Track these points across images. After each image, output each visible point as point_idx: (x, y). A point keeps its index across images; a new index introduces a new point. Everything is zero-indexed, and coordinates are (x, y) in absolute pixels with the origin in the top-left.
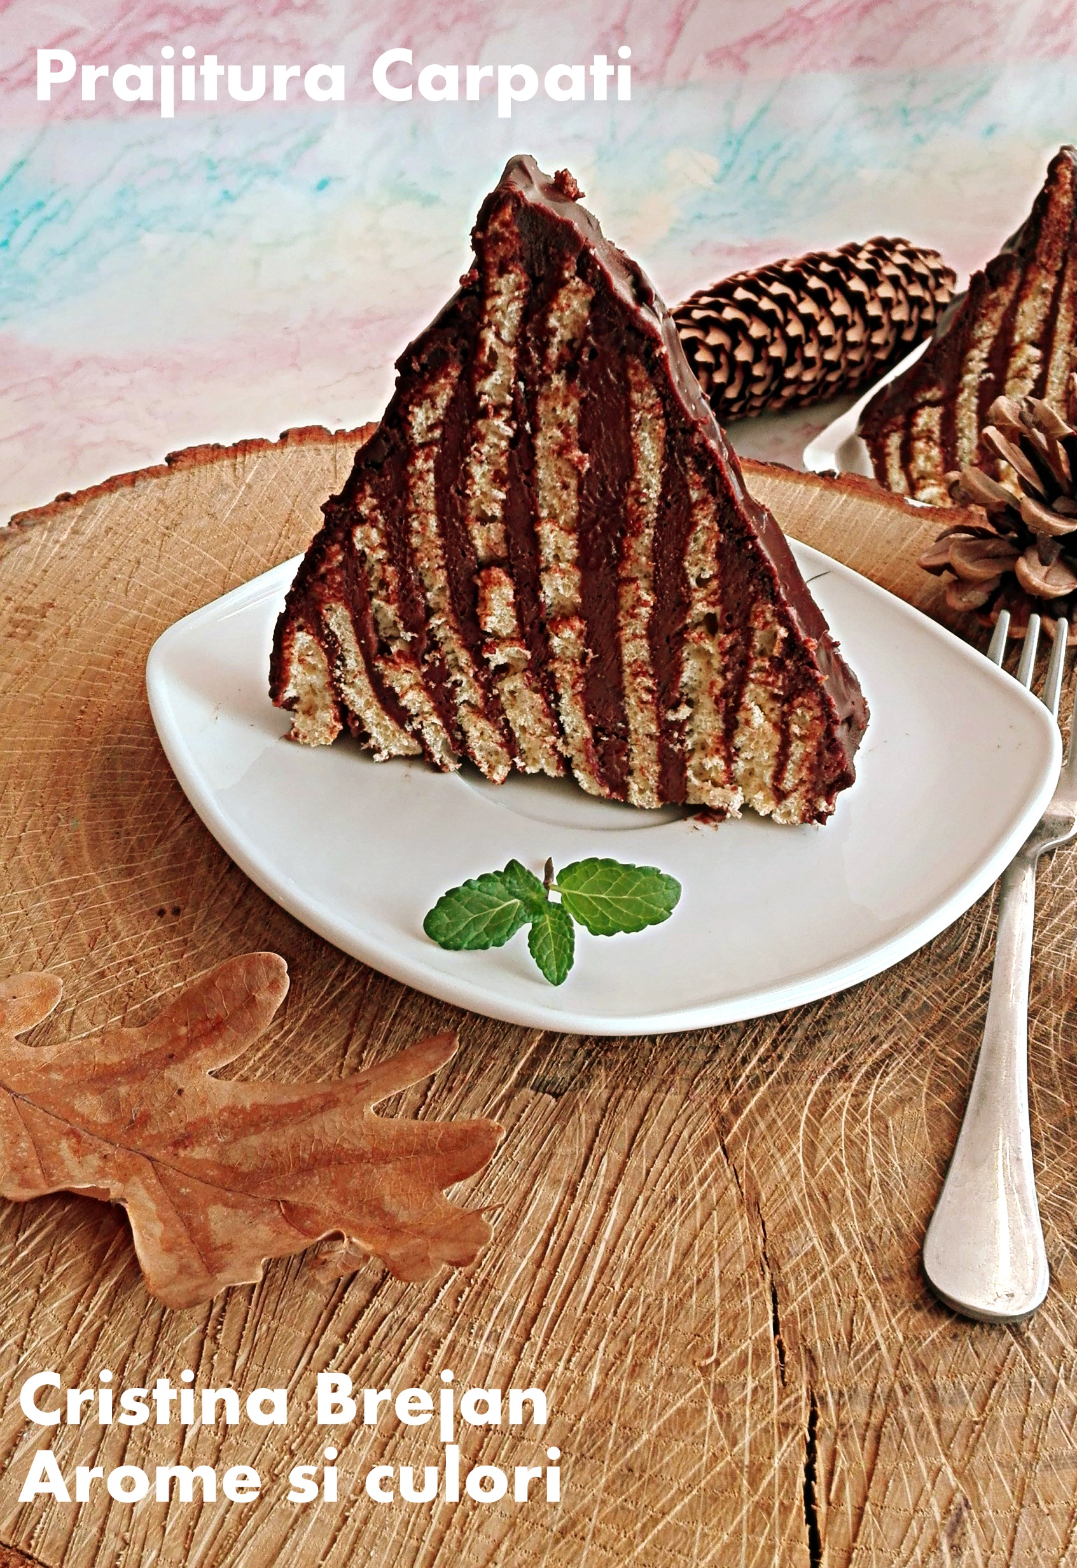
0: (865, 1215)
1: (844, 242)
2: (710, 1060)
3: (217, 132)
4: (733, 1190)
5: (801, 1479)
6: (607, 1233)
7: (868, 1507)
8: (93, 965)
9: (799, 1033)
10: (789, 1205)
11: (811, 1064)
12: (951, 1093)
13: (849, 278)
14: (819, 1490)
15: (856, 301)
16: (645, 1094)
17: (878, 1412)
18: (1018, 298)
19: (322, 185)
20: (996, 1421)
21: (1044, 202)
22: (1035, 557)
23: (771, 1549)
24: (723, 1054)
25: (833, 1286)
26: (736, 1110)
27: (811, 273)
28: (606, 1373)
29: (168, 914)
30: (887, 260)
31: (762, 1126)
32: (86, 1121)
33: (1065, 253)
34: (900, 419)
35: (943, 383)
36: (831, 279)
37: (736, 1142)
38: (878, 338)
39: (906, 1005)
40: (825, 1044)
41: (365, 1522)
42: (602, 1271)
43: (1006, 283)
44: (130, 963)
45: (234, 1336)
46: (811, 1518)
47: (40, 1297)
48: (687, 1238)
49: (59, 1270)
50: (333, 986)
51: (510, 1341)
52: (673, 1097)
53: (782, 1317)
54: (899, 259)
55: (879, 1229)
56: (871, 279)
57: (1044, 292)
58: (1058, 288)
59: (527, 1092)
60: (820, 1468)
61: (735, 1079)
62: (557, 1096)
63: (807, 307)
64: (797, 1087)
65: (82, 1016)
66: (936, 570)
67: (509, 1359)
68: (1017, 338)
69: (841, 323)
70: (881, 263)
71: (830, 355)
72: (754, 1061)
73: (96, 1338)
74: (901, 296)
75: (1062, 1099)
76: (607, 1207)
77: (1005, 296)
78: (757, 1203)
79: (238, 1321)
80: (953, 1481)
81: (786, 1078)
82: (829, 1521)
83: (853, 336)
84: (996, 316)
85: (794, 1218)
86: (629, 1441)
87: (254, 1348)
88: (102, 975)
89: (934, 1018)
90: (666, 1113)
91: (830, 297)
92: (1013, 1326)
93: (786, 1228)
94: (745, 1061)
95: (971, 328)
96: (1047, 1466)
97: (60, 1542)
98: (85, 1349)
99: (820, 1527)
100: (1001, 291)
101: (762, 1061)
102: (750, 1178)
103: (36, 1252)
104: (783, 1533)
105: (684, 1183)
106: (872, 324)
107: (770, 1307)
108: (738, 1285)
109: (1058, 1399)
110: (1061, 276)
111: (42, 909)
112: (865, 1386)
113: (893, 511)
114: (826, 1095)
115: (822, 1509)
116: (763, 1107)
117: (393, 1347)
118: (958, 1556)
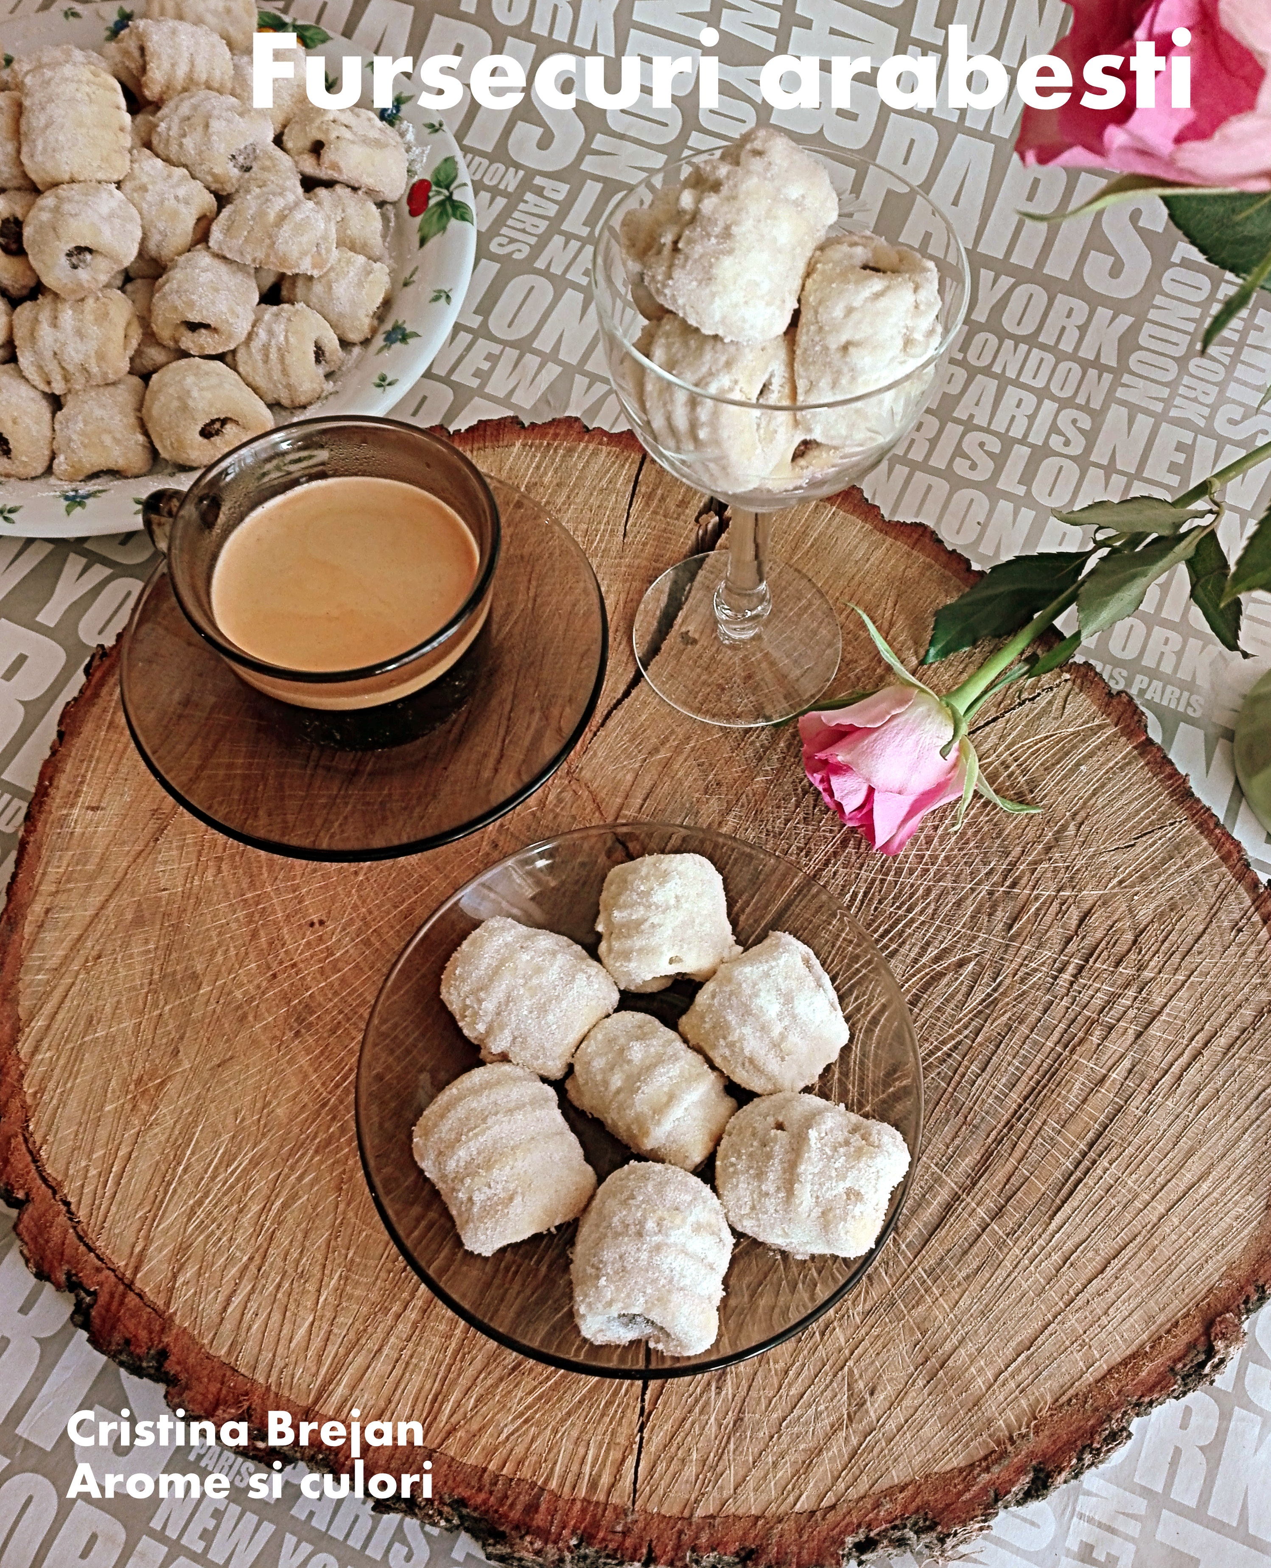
8: (269, 968)
44: (293, 966)
45: (347, 1239)
47: (241, 1211)
73: (271, 1239)
87: (358, 1247)
88: (274, 976)
97: (252, 1363)
98: (265, 1245)
103: (238, 1180)
111: (237, 920)
118: (720, 1393)
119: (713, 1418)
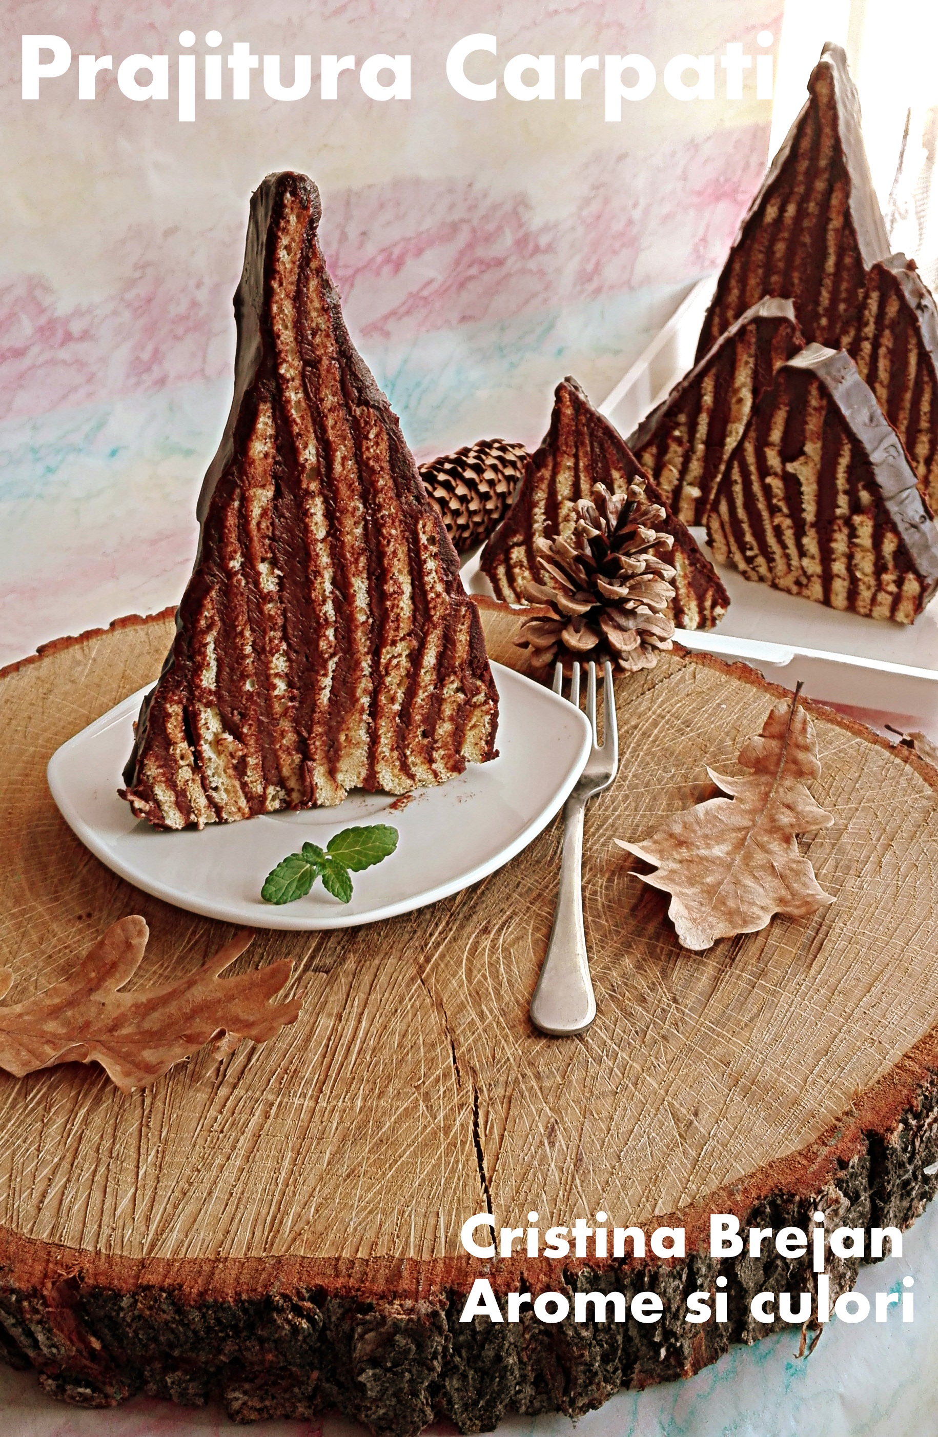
0: (499, 998)
1: (459, 447)
2: (411, 938)
3: (34, 428)
4: (428, 1000)
5: (471, 1127)
6: (361, 1034)
7: (507, 1133)
8: (43, 953)
9: (461, 916)
10: (459, 1001)
11: (468, 929)
12: (544, 930)
13: (464, 470)
14: (481, 1131)
15: (471, 484)
16: (376, 962)
17: (509, 1089)
18: (555, 474)
19: (113, 453)
20: (570, 1082)
22: (571, 629)
23: (457, 1162)
24: (419, 933)
25: (484, 1035)
26: (427, 960)
27: (439, 471)
28: (365, 1100)
29: (84, 917)
30: (487, 454)
31: (442, 965)
32: (54, 1035)
33: (576, 443)
34: (502, 557)
35: (522, 531)
36: (453, 473)
37: (429, 976)
38: (490, 506)
39: (519, 890)
40: (475, 918)
41: (243, 1193)
42: (359, 1053)
43: (546, 466)
44: (66, 948)
45: (158, 1123)
46: (478, 1144)
47: (45, 1125)
48: (404, 1028)
49: (53, 1110)
50: (190, 940)
51: (312, 1096)
52: (392, 961)
53: (457, 1055)
54: (495, 453)
55: (507, 1004)
56: (479, 469)
57: (569, 468)
58: (576, 464)
59: (310, 973)
60: (481, 1121)
61: (426, 945)
62: (327, 972)
63: (440, 493)
64: (460, 942)
65: (42, 981)
66: (525, 645)
67: (312, 1103)
68: (560, 498)
69: (463, 499)
70: (484, 457)
71: (461, 521)
72: (436, 934)
74: (500, 476)
75: (604, 922)
76: (359, 1022)
77: (546, 473)
78: (441, 1004)
79: (160, 1115)
80: (549, 1113)
81: (455, 939)
82: (487, 1143)
83: (473, 506)
84: (544, 486)
85: (462, 1007)
86: (379, 1128)
87: (170, 1126)
88: (50, 957)
89: (534, 894)
90: (389, 968)
91: (454, 484)
92: (579, 1035)
93: (458, 1012)
94: (431, 935)
95: (531, 495)
96: (597, 1098)
97: (77, 1235)
98: (75, 1144)
99: (483, 1147)
100: (543, 470)
101: (441, 933)
102: (437, 993)
103: (38, 1103)
104: (463, 1154)
105: (401, 1002)
106: (485, 497)
107: (451, 1052)
108: (433, 1045)
109: (603, 1065)
110: (576, 456)
111: (7, 927)
112: (502, 1079)
113: (502, 614)
114: (476, 944)
115: (482, 1139)
116: (442, 956)
117: (248, 1111)
118: (554, 1146)
119: (553, 1165)
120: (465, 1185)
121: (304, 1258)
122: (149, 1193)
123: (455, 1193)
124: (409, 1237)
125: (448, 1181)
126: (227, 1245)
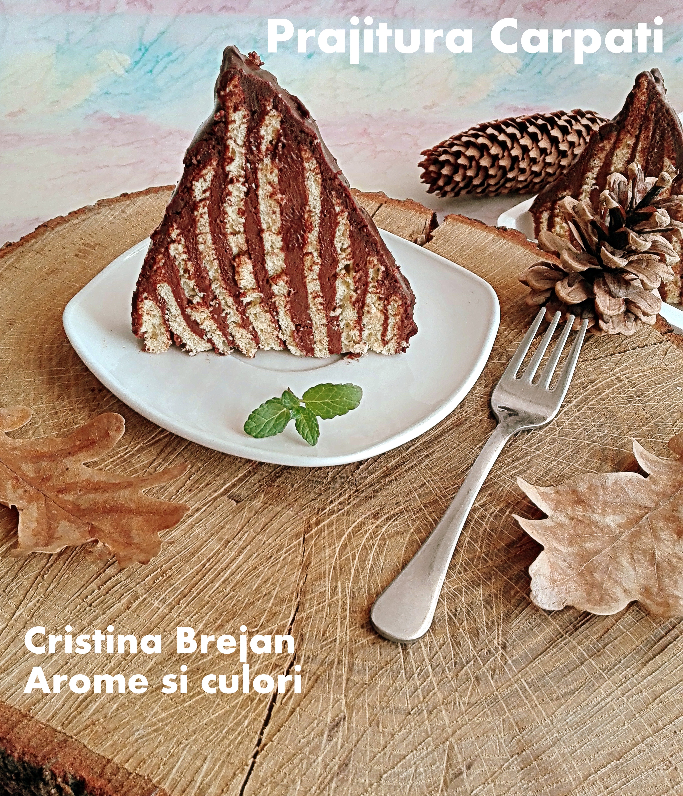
0: (357, 580)
1: (556, 110)
2: (315, 499)
4: (300, 558)
6: (234, 566)
7: (298, 709)
8: (54, 408)
9: (363, 495)
10: (322, 570)
11: (362, 509)
12: (424, 534)
13: (553, 128)
14: (279, 697)
15: (554, 141)
16: (278, 509)
17: (322, 669)
18: (615, 148)
20: (376, 685)
21: (632, 97)
22: (566, 282)
23: (246, 717)
24: (322, 497)
25: (327, 609)
26: (317, 524)
27: (532, 124)
28: (206, 626)
29: (96, 392)
31: (326, 532)
33: (641, 126)
34: (549, 205)
35: (572, 188)
36: (543, 129)
37: (311, 538)
38: (564, 162)
39: (420, 491)
40: (373, 501)
42: (224, 582)
43: (609, 139)
45: (52, 577)
46: (271, 709)
48: (269, 575)
50: (156, 436)
51: (171, 603)
52: (290, 512)
53: (297, 618)
54: (585, 121)
55: (360, 589)
56: (565, 131)
57: (629, 146)
58: (636, 144)
59: (225, 498)
61: (323, 510)
62: (237, 502)
63: (526, 141)
64: (350, 518)
65: (41, 430)
66: (526, 283)
67: (166, 611)
68: (613, 169)
69: (543, 151)
70: (573, 122)
71: (535, 169)
72: (336, 503)
74: (582, 141)
75: (478, 548)
76: (239, 555)
77: (608, 146)
78: (308, 567)
79: (56, 572)
80: (343, 707)
81: (348, 513)
82: (278, 711)
83: (549, 160)
84: (602, 156)
85: (322, 576)
87: (58, 584)
89: (432, 499)
90: (284, 519)
91: (540, 137)
92: (404, 645)
93: (316, 580)
94: (332, 502)
95: (589, 161)
96: (391, 711)
99: (273, 713)
100: (605, 142)
101: (340, 504)
102: (310, 555)
104: (254, 712)
105: (279, 551)
107: (293, 613)
108: (283, 601)
109: (411, 683)
110: (638, 138)
112: (321, 657)
114: (363, 524)
115: (277, 705)
116: (331, 524)
117: (118, 596)
118: (331, 740)
119: (320, 759)
120: (240, 743)
121: (85, 747)
122: (13, 633)
123: (229, 745)
124: (173, 768)
125: (231, 730)
126: (39, 706)
